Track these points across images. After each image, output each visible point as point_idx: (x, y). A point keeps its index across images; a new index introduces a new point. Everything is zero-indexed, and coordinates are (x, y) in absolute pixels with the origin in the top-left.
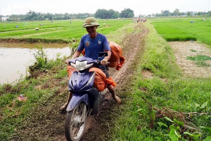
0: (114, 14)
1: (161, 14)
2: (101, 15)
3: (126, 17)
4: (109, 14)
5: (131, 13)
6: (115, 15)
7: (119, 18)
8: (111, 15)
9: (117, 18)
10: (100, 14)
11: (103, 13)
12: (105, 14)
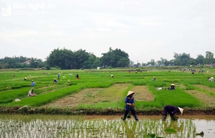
0: (87, 60)
1: (175, 61)
2: (61, 61)
3: (114, 65)
4: (77, 60)
5: (123, 59)
6: (89, 62)
7: (98, 68)
8: (82, 62)
9: (96, 67)
10: (60, 59)
11: (66, 57)
12: (70, 59)
